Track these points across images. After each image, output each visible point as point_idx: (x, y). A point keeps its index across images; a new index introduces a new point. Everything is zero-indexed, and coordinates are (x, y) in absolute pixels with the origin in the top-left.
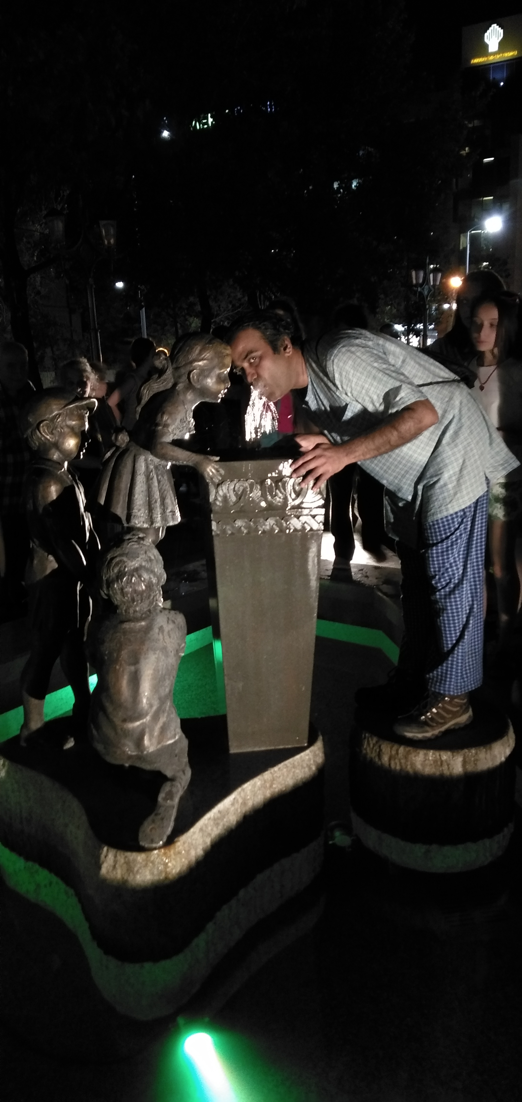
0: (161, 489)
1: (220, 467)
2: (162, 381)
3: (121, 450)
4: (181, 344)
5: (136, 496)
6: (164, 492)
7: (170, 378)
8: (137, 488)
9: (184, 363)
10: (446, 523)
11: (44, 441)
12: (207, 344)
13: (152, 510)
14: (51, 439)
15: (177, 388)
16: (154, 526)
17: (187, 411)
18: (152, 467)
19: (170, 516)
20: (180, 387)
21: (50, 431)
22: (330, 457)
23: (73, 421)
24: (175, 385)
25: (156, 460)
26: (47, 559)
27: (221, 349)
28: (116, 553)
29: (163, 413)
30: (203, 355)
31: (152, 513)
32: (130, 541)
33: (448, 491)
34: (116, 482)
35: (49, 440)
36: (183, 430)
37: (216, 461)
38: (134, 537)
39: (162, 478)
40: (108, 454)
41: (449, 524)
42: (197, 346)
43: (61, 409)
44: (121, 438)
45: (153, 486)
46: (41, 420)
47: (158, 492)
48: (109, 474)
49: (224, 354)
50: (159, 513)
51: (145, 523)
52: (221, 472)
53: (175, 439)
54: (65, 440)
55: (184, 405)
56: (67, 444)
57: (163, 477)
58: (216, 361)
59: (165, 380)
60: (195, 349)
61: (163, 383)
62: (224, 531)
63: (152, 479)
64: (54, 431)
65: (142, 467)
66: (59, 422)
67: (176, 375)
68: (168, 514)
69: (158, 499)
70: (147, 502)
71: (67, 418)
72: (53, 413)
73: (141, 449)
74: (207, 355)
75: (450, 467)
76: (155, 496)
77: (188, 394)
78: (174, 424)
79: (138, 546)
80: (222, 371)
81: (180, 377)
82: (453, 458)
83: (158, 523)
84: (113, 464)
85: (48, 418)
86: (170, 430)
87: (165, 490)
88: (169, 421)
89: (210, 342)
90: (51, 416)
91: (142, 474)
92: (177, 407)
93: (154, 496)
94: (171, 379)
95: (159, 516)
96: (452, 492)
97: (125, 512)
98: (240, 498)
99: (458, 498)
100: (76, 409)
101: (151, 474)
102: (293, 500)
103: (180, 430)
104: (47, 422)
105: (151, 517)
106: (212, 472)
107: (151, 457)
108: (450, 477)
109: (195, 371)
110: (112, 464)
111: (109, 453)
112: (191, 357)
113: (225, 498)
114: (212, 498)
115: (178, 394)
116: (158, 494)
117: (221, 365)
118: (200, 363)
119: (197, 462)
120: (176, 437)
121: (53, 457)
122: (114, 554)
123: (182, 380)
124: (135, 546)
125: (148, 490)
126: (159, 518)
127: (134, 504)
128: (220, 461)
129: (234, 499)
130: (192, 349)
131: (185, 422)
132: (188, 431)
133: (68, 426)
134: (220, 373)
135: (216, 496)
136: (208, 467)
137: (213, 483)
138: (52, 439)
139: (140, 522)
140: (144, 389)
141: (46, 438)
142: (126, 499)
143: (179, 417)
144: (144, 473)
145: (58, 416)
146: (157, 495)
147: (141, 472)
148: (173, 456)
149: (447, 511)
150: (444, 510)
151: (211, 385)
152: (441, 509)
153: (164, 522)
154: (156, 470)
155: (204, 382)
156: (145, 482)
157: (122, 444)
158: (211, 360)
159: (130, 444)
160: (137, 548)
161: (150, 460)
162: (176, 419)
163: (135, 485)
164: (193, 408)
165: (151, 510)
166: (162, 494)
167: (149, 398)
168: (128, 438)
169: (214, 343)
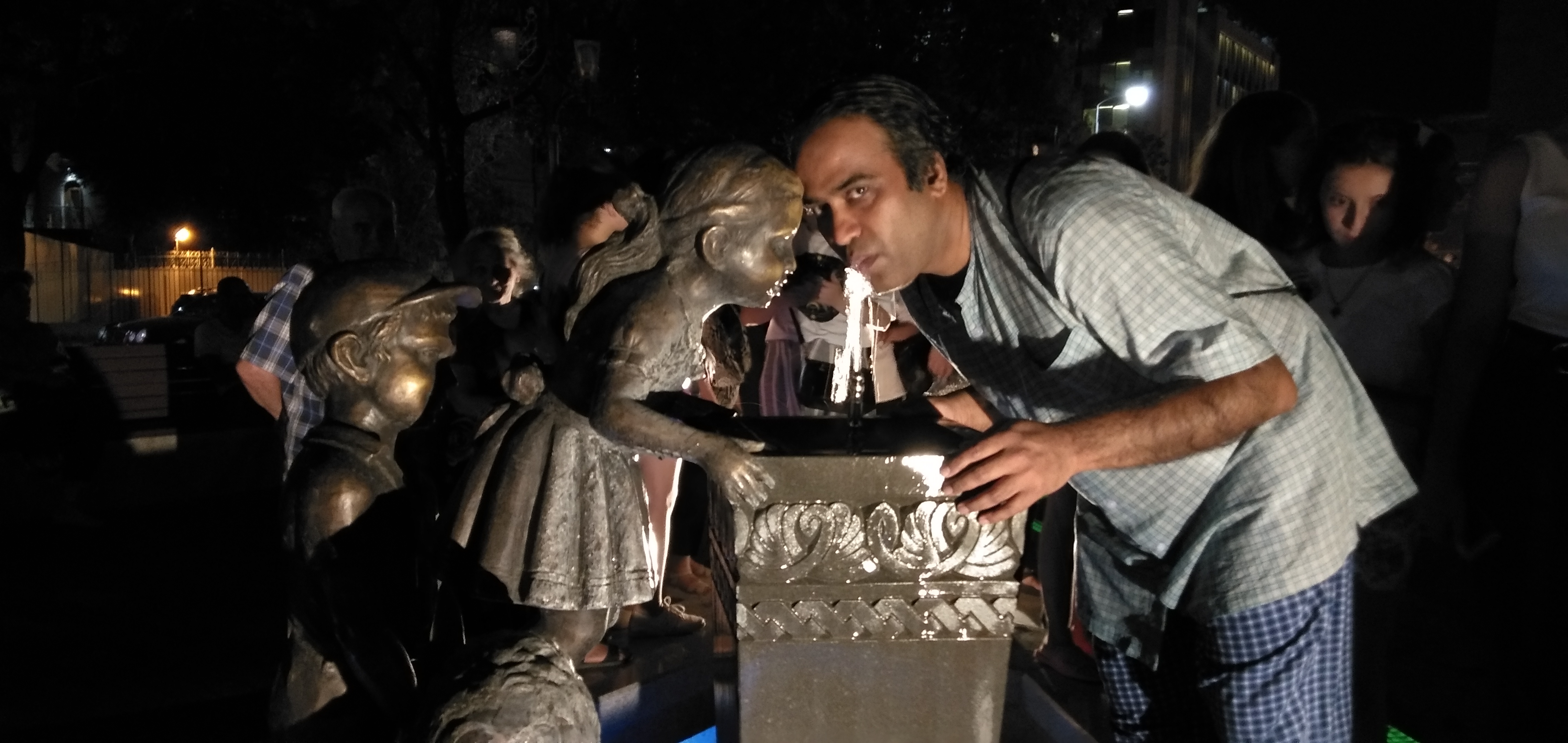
0: (615, 512)
1: (766, 470)
2: (633, 251)
3: (522, 412)
4: (684, 165)
5: (548, 532)
6: (620, 520)
7: (652, 244)
8: (551, 511)
9: (688, 208)
10: (1276, 616)
11: (342, 380)
12: (746, 166)
13: (587, 567)
14: (358, 378)
15: (668, 268)
16: (589, 607)
17: (689, 325)
18: (593, 458)
19: (633, 583)
20: (676, 266)
21: (358, 357)
22: (1039, 454)
23: (419, 336)
24: (664, 261)
25: (606, 444)
26: (321, 672)
27: (780, 181)
28: (468, 706)
29: (630, 327)
30: (737, 193)
31: (587, 574)
32: (511, 671)
33: (1282, 539)
34: (500, 492)
35: (354, 379)
36: (676, 372)
37: (756, 454)
38: (523, 658)
39: (618, 486)
40: (491, 420)
41: (1283, 619)
42: (724, 170)
43: (388, 308)
44: (523, 383)
45: (593, 506)
46: (337, 331)
47: (606, 521)
48: (487, 470)
49: (787, 194)
50: (605, 576)
51: (567, 599)
52: (767, 483)
53: (657, 390)
54: (395, 381)
55: (683, 310)
56: (397, 390)
57: (621, 484)
58: (766, 209)
59: (640, 249)
60: (717, 176)
61: (634, 255)
62: (766, 629)
63: (592, 488)
64: (368, 360)
65: (570, 456)
66: (382, 337)
67: (669, 237)
68: (627, 576)
69: (603, 539)
70: (577, 547)
71: (403, 329)
72: (369, 315)
73: (572, 412)
74: (747, 191)
75: (1285, 484)
76: (597, 531)
77: (695, 284)
78: (655, 355)
79: (529, 689)
80: (780, 233)
81: (676, 243)
82: (1291, 464)
83: (601, 600)
84: (499, 445)
85: (356, 326)
86: (644, 370)
87: (623, 517)
88: (643, 348)
89: (755, 163)
90: (362, 323)
91: (567, 475)
92: (665, 313)
93: (593, 532)
94: (656, 245)
95: (605, 582)
96: (1291, 542)
97: (519, 569)
98: (811, 548)
99: (1308, 557)
100: (427, 310)
101: (591, 477)
102: (943, 556)
103: (669, 370)
104: (353, 336)
105: (584, 585)
106: (746, 482)
107: (592, 434)
108: (1286, 508)
109: (714, 228)
110: (495, 445)
111: (491, 418)
112: (707, 196)
113: (775, 547)
114: (740, 545)
115: (670, 283)
116: (606, 526)
117: (778, 218)
118: (729, 211)
119: (707, 454)
120: (657, 388)
121: (362, 420)
122: (460, 710)
123: (681, 250)
124: (522, 689)
125: (582, 514)
126: (604, 589)
127: (542, 551)
128: (763, 453)
129: (794, 548)
130: (710, 176)
131: (683, 350)
132: (689, 373)
133: (404, 349)
134: (775, 238)
135: (750, 541)
136: (734, 468)
137: (746, 508)
138: (363, 376)
139: (555, 598)
140: (588, 267)
141: (348, 376)
142: (522, 536)
143: (669, 338)
144: (574, 472)
145: (380, 324)
146: (602, 529)
147: (565, 469)
148: (646, 436)
149: (1280, 588)
150: (1275, 586)
151: (750, 265)
152: (1265, 582)
153: (615, 596)
154: (605, 467)
155: (736, 258)
156: (574, 496)
157: (525, 398)
158: (755, 204)
159: (545, 397)
160: (527, 695)
161: (592, 441)
162: (660, 344)
163: (548, 501)
164: (705, 318)
165: (584, 565)
166: (617, 525)
167: (598, 289)
168: (542, 384)
169: (765, 166)
